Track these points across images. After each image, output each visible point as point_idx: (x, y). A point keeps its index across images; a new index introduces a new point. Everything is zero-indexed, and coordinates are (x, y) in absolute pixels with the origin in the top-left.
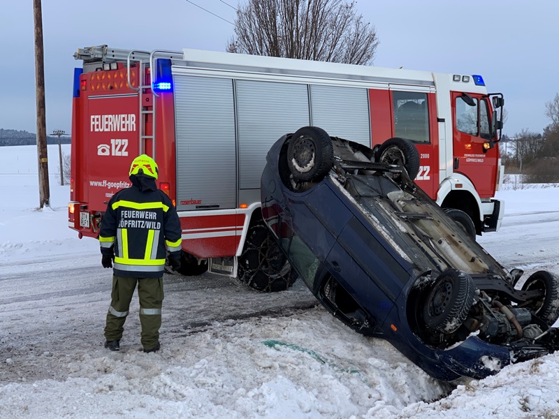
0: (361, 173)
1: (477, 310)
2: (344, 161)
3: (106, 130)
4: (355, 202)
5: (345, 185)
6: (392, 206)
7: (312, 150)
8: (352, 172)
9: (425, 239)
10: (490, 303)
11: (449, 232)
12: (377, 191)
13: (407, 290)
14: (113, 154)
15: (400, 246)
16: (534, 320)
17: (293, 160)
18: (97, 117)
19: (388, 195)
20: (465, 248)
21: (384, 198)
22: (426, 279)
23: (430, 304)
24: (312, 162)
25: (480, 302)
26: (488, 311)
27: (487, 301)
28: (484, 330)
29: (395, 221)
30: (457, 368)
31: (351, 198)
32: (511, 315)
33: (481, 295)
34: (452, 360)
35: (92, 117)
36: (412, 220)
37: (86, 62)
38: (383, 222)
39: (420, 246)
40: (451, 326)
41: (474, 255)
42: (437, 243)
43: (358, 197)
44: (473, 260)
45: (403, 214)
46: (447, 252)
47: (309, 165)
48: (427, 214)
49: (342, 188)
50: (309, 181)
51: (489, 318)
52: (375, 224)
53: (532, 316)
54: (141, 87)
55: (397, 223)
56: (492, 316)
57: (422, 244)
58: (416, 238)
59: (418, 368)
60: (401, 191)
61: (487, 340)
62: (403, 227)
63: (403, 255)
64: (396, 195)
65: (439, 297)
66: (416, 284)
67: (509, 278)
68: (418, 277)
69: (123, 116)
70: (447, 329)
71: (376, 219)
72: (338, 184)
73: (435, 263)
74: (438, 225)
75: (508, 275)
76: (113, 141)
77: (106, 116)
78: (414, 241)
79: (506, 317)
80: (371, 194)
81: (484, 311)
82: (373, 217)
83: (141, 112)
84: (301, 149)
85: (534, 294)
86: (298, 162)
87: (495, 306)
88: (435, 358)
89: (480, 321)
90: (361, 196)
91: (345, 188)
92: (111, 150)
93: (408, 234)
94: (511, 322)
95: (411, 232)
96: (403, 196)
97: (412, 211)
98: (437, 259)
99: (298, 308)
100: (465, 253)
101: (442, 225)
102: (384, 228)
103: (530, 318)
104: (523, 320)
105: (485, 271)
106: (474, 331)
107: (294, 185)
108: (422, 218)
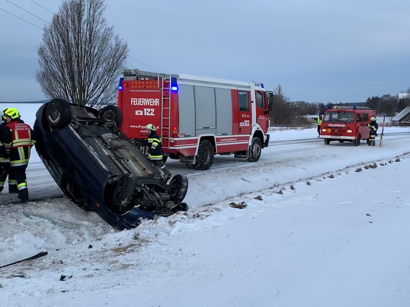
0: (90, 124)
1: (141, 194)
2: (78, 118)
3: (141, 104)
4: (81, 139)
5: (77, 131)
6: (104, 142)
7: (59, 111)
8: (84, 123)
9: (118, 159)
10: (148, 191)
11: (134, 155)
12: (96, 133)
13: (104, 185)
14: (145, 114)
15: (103, 163)
16: (171, 199)
17: (49, 116)
18: (135, 99)
19: (102, 136)
20: (141, 163)
21: (100, 137)
22: (115, 179)
23: (116, 192)
24: (59, 117)
25: (142, 190)
26: (147, 195)
27: (147, 190)
28: (142, 204)
29: (103, 149)
30: (127, 224)
31: (79, 137)
32: (158, 196)
33: (144, 187)
34: (124, 220)
35: (132, 99)
36: (114, 149)
37: (125, 75)
38: (96, 150)
39: (115, 163)
40: (123, 203)
41: (145, 167)
42: (126, 161)
43: (83, 137)
44: (144, 169)
45: (109, 146)
46: (131, 166)
47: (57, 119)
48: (123, 146)
49: (75, 132)
50: (57, 128)
51: (146, 198)
52: (91, 151)
53: (171, 197)
54: (163, 88)
55: (104, 150)
56: (148, 197)
57: (117, 162)
58: (113, 158)
59: (109, 225)
60: (111, 134)
61: (144, 210)
62: (106, 153)
63: (104, 167)
64: (107, 136)
65: (120, 188)
66: (109, 182)
67: (163, 178)
68: (110, 178)
69: (151, 99)
70: (122, 204)
71: (92, 148)
72: (72, 129)
73: (122, 171)
74: (128, 152)
75: (163, 177)
76: (145, 109)
77: (141, 99)
78: (112, 160)
79: (156, 198)
80: (92, 135)
81: (144, 195)
82: (90, 147)
83: (162, 98)
84: (54, 111)
85: (174, 186)
86: (51, 117)
87: (152, 192)
88: (117, 220)
89: (141, 200)
90: (85, 136)
91: (77, 132)
92: (144, 113)
93: (109, 156)
94: (158, 200)
95: (112, 155)
96: (111, 137)
97: (115, 145)
98: (123, 169)
99: (54, 197)
100: (141, 166)
101: (130, 151)
102: (96, 153)
103: (169, 198)
104: (165, 199)
105: (150, 174)
106: (137, 205)
107: (52, 130)
108: (120, 148)
